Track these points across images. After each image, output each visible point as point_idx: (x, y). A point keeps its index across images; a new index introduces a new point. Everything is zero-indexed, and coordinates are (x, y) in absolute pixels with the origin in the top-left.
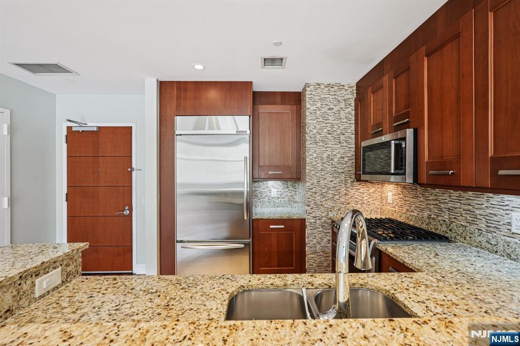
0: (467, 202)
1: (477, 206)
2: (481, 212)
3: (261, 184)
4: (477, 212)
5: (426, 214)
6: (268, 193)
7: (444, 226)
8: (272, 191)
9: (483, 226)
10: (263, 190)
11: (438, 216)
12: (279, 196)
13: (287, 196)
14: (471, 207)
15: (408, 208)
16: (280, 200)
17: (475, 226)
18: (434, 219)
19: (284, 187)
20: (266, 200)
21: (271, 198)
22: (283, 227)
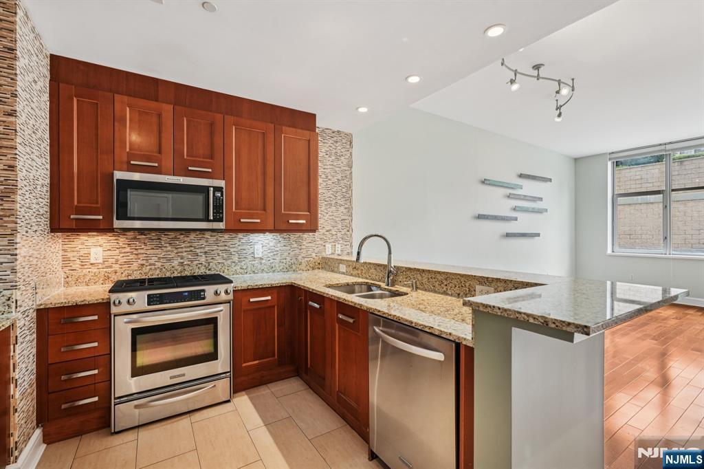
0: (223, 244)
1: (231, 246)
2: (235, 249)
4: (232, 250)
5: (175, 263)
7: (203, 267)
9: (236, 258)
11: (192, 261)
14: (227, 248)
15: (144, 262)
17: (230, 260)
18: (189, 265)
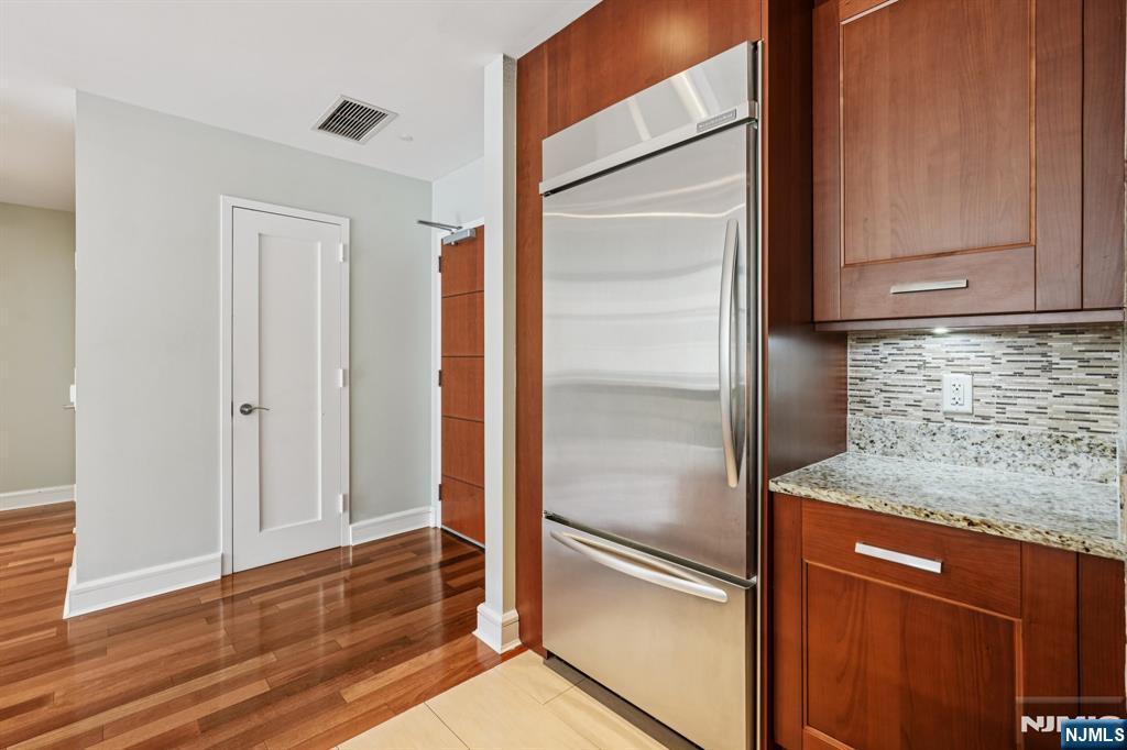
3: (884, 350)
6: (921, 394)
8: (946, 385)
10: (896, 379)
12: (992, 411)
13: (1042, 411)
16: (991, 428)
19: (1019, 367)
20: (914, 419)
21: (939, 416)
22: (934, 567)
